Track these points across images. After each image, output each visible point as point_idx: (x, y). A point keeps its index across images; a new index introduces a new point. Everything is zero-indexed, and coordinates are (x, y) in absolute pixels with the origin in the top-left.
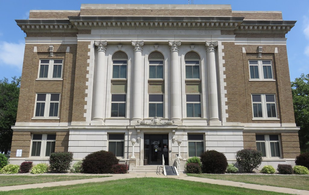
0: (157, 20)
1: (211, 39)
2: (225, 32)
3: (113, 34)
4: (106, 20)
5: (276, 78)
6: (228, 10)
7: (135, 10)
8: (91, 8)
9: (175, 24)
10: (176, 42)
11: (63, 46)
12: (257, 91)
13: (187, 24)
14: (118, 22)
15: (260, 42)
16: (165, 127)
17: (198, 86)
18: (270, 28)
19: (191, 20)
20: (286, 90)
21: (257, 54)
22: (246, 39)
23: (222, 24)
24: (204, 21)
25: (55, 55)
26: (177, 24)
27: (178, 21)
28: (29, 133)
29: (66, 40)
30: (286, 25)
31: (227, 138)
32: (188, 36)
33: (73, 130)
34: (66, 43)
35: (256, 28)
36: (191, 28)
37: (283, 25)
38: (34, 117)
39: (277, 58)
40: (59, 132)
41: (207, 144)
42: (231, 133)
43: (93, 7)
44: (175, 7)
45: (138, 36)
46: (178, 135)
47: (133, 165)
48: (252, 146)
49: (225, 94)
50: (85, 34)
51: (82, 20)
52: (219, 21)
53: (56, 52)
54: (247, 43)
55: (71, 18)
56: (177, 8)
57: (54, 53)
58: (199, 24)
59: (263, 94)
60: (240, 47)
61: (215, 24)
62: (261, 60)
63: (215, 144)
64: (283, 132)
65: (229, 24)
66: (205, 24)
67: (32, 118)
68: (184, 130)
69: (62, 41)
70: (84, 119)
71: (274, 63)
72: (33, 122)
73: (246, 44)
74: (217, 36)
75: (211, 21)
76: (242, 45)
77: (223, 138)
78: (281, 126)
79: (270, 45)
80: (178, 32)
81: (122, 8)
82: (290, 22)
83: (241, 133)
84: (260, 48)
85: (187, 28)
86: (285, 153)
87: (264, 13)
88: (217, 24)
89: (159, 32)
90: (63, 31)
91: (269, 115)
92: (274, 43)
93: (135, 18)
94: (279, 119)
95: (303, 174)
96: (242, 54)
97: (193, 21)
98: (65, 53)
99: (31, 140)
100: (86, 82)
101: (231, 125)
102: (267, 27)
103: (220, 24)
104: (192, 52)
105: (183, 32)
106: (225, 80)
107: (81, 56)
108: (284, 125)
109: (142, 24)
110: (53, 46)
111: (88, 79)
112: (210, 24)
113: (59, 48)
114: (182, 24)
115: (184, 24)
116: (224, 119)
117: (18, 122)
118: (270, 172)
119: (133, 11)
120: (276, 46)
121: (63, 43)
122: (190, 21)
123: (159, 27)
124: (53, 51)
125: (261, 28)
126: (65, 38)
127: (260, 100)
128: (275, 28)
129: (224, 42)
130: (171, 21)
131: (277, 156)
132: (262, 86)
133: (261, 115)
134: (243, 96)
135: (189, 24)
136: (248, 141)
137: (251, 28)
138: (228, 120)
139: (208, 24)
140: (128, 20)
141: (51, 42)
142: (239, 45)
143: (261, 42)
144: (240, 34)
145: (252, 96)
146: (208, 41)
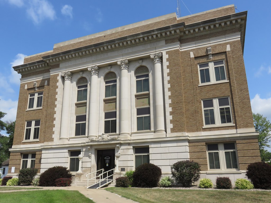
0: (105, 45)
1: (155, 51)
2: (169, 40)
3: (74, 64)
4: (67, 54)
5: (229, 79)
6: (172, 18)
7: (92, 39)
8: (60, 46)
9: (121, 44)
10: (124, 60)
11: (43, 81)
12: (207, 96)
13: (131, 42)
14: (76, 53)
15: (209, 43)
16: (109, 142)
17: (148, 99)
18: (217, 26)
19: (134, 37)
20: (241, 90)
21: (207, 56)
22: (194, 42)
23: (164, 34)
24: (146, 35)
25: (38, 89)
26: (123, 44)
27: (122, 41)
28: (20, 154)
29: (45, 76)
30: (236, 18)
31: (171, 150)
32: (134, 52)
33: (45, 149)
34: (45, 78)
35: (202, 29)
36: (136, 44)
37: (232, 19)
38: (24, 141)
39: (229, 57)
40: (37, 151)
41: (151, 157)
42: (175, 144)
43: (61, 45)
44: (124, 28)
45: (93, 62)
46: (123, 149)
47: (77, 179)
48: (201, 158)
49: (170, 104)
50: (56, 68)
51: (51, 58)
52: (159, 32)
53: (38, 86)
54: (196, 46)
55: (44, 57)
56: (125, 29)
57: (37, 87)
58: (141, 39)
59: (215, 98)
60: (188, 53)
61: (157, 36)
62: (211, 61)
63: (158, 156)
64: (238, 139)
65: (170, 32)
66: (148, 38)
67: (23, 142)
68: (129, 144)
69: (42, 77)
70: (52, 140)
71: (227, 62)
72: (23, 144)
73: (195, 48)
74: (162, 47)
75: (152, 33)
76: (189, 50)
77: (166, 150)
78: (237, 132)
79: (221, 44)
80: (126, 51)
81: (82, 40)
82: (239, 14)
83: (187, 144)
84: (209, 49)
85: (132, 45)
86: (241, 164)
87: (214, 12)
88: (159, 35)
89: (110, 54)
90: (43, 69)
91: (223, 122)
92: (225, 40)
93: (87, 47)
94: (234, 125)
95: (242, 189)
96: (190, 59)
97: (135, 37)
98: (44, 86)
99: (22, 159)
100: (55, 108)
101: (176, 136)
102: (215, 26)
103: (161, 35)
104: (142, 66)
105: (130, 50)
106: (169, 90)
107: (52, 87)
108: (240, 131)
109: (94, 50)
110: (37, 82)
111: (56, 105)
112: (152, 37)
113: (41, 83)
114: (127, 43)
115: (129, 42)
116: (169, 130)
117: (14, 145)
118: (203, 186)
119: (90, 40)
120: (227, 43)
121: (44, 78)
122: (132, 38)
123: (108, 51)
124: (36, 86)
125: (207, 28)
126: (44, 74)
127: (212, 105)
128: (223, 24)
129: (169, 51)
130: (116, 42)
131: (233, 168)
132: (213, 90)
133: (213, 122)
134: (192, 103)
135: (133, 41)
136: (196, 152)
137: (197, 30)
138: (173, 130)
139: (150, 37)
140: (83, 50)
141: (36, 79)
142: (187, 50)
143: (211, 42)
144: (187, 39)
145: (202, 102)
146: (152, 54)
